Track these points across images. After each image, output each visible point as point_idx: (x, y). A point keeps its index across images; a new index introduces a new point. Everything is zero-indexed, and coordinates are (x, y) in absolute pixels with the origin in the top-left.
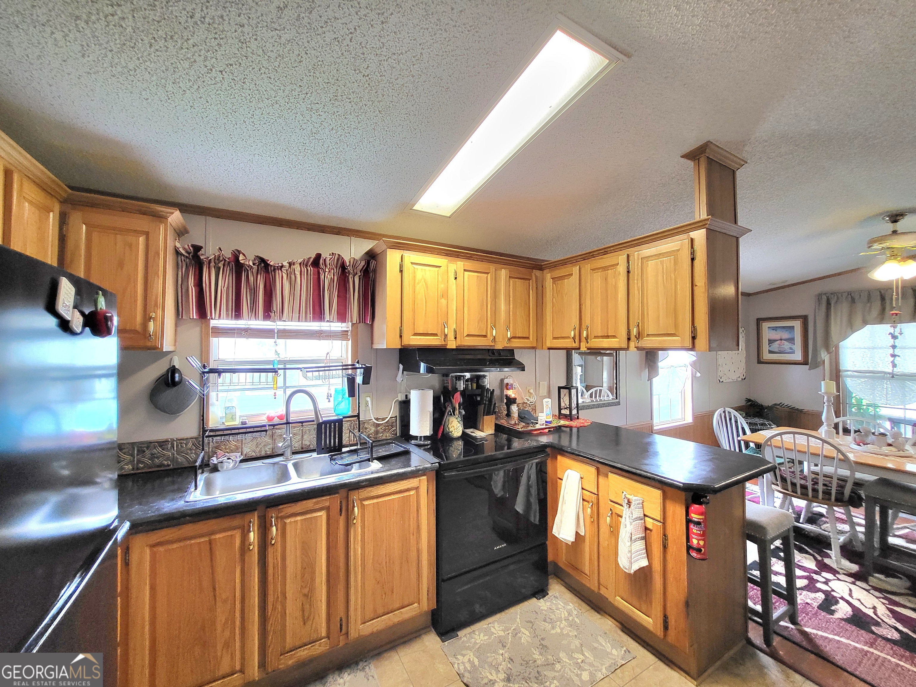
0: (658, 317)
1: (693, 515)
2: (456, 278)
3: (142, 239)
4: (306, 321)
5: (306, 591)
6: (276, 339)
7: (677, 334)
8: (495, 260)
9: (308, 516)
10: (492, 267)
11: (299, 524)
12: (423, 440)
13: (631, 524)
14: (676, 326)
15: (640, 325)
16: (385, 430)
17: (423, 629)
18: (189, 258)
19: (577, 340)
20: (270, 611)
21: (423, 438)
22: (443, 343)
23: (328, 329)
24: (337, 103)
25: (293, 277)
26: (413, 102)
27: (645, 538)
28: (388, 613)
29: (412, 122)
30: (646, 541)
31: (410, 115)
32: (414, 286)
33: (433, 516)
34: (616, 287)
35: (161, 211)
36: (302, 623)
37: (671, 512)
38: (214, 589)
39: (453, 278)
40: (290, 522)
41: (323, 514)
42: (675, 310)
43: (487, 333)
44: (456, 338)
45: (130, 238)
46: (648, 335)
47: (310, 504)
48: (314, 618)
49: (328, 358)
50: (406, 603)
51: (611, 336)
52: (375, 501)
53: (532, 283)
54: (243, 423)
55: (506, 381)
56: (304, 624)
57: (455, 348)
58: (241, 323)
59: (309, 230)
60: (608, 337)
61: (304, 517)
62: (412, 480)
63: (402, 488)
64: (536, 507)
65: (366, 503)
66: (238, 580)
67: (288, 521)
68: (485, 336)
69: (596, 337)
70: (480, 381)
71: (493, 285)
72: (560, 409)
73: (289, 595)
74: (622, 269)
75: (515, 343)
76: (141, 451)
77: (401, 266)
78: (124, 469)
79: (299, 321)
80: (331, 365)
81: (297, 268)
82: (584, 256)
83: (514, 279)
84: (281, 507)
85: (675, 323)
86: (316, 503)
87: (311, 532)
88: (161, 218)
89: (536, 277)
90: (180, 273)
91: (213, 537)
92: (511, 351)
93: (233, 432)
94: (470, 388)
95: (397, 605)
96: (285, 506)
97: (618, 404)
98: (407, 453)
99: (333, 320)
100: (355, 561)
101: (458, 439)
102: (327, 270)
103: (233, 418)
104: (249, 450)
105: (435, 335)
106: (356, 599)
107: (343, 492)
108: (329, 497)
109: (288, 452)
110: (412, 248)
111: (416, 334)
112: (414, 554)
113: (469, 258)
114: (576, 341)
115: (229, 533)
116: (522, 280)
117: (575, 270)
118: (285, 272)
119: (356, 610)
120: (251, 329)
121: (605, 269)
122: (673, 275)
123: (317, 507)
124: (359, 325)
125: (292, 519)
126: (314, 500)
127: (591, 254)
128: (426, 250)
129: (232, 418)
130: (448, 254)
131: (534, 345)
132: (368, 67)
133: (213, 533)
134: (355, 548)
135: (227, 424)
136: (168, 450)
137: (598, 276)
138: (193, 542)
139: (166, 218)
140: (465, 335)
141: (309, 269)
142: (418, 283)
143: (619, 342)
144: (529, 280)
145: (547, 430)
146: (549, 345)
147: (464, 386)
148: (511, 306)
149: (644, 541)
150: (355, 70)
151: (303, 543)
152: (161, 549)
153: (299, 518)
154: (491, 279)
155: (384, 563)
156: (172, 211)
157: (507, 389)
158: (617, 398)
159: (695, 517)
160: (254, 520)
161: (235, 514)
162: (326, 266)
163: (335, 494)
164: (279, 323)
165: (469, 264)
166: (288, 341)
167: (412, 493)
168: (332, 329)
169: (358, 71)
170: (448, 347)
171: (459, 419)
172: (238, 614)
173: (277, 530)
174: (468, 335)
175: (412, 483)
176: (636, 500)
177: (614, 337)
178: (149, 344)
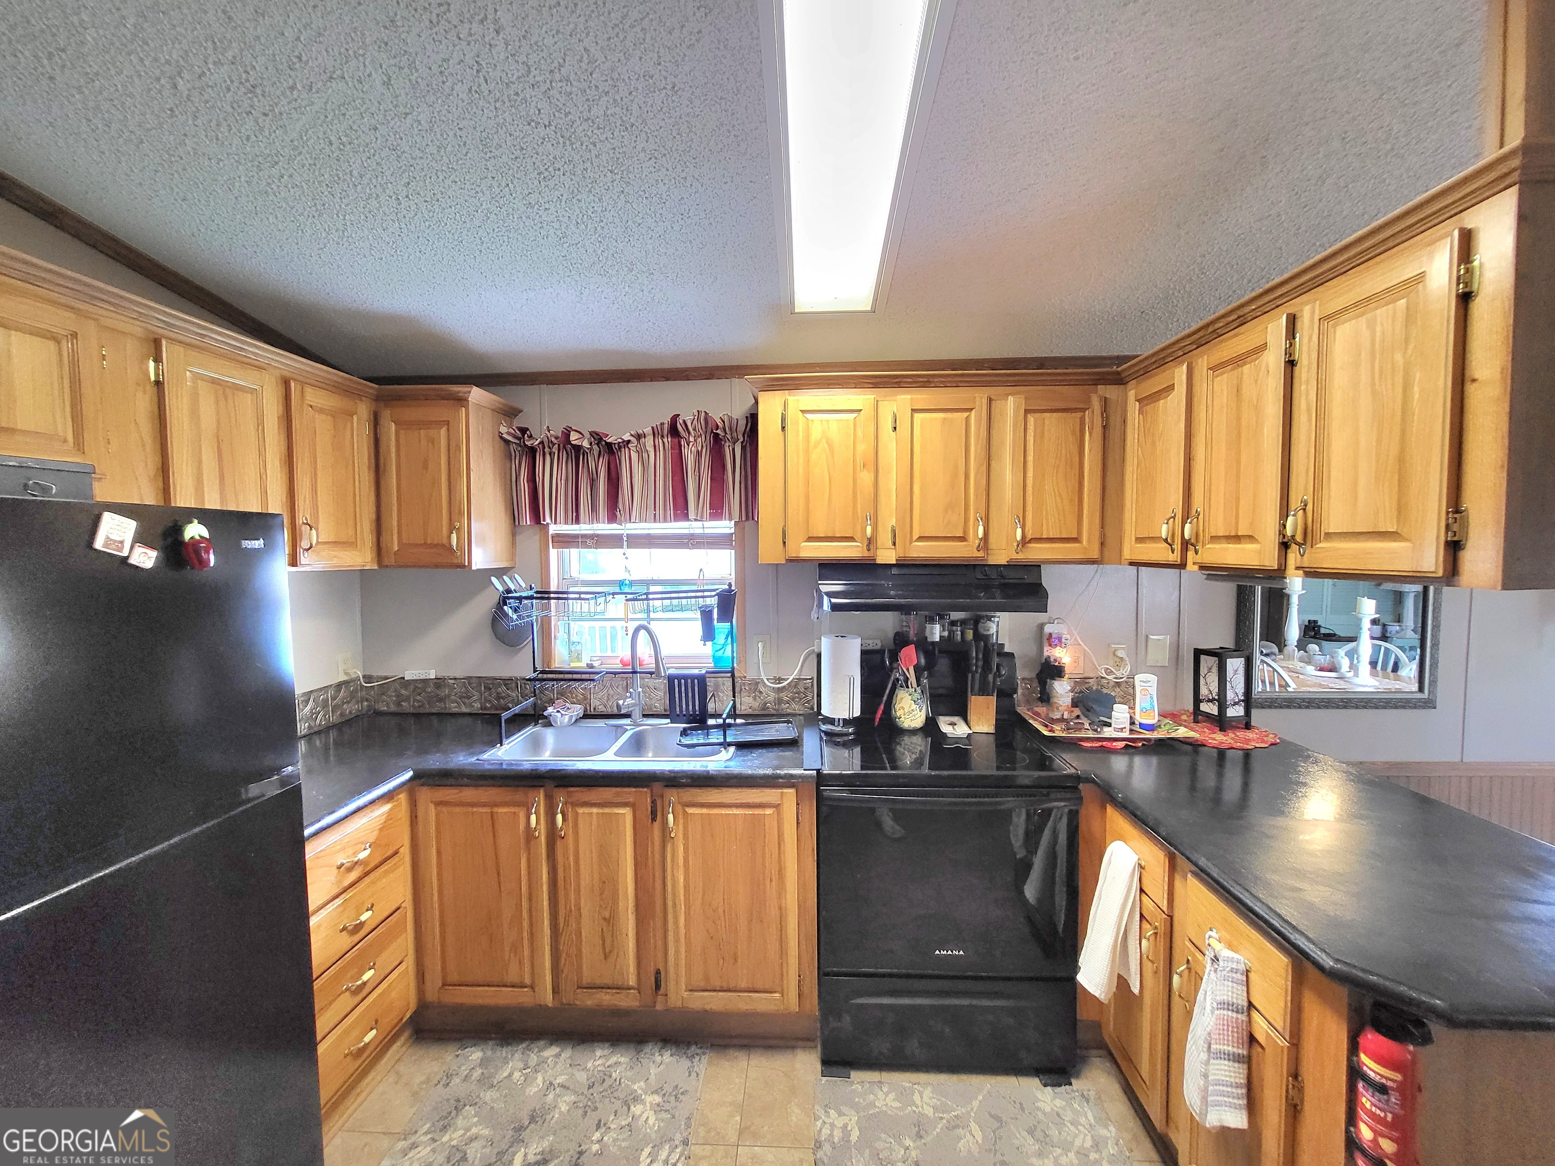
0: (1355, 484)
1: (1363, 1057)
2: (895, 428)
3: (443, 431)
4: (665, 521)
5: (607, 914)
6: (625, 550)
7: (1404, 531)
8: (985, 379)
9: (607, 810)
10: (979, 396)
11: (595, 817)
12: (841, 724)
13: (1212, 1013)
14: (1401, 510)
15: (1309, 507)
16: (793, 699)
17: (803, 1039)
18: (521, 446)
19: (1177, 546)
20: (562, 925)
21: (841, 722)
22: (866, 554)
23: (700, 531)
24: (551, 183)
25: (645, 455)
26: (643, 135)
27: (1248, 1061)
28: (729, 990)
29: (670, 169)
30: (1249, 1068)
31: (656, 158)
32: (807, 452)
33: (811, 858)
34: (1258, 408)
35: (459, 392)
36: (602, 957)
37: (1315, 1023)
38: (499, 874)
39: (891, 429)
40: (584, 813)
41: (626, 812)
42: (1401, 459)
43: (965, 531)
44: (894, 544)
45: (432, 432)
46: (1329, 536)
47: (608, 793)
48: (618, 956)
49: (701, 578)
50: (759, 985)
51: (1243, 536)
52: (705, 811)
53: (1094, 417)
54: (590, 666)
55: (1048, 629)
56: (606, 958)
57: (894, 562)
58: (583, 528)
59: (667, 379)
60: (1236, 538)
61: (601, 811)
62: (768, 791)
63: (750, 801)
64: (1061, 900)
65: (690, 810)
66: (524, 872)
67: (581, 810)
68: (962, 539)
69: (1215, 539)
70: (980, 625)
71: (983, 433)
72: (1197, 701)
73: (584, 912)
74: (1274, 359)
75: (1036, 553)
76: (488, 688)
77: (783, 420)
78: (473, 706)
79: (655, 521)
80: (706, 587)
81: (649, 441)
82: (1196, 336)
83: (1037, 415)
84: (572, 789)
85: (1399, 501)
86: (617, 795)
87: (611, 833)
88: (462, 401)
89: (1105, 401)
90: (513, 466)
91: (495, 810)
92: (1035, 568)
93: (575, 676)
94: (959, 638)
95: (743, 985)
96: (577, 789)
97: (1429, 704)
98: (793, 744)
99: (702, 516)
100: (674, 894)
101: (913, 732)
102: (692, 439)
103: (579, 659)
104: (598, 703)
105: (851, 539)
106: (677, 951)
107: (657, 787)
108: (634, 790)
109: (637, 714)
110: (802, 385)
111: (811, 539)
112: (774, 912)
113: (926, 383)
114: (1175, 547)
115: (512, 809)
116: (1064, 414)
117: (1180, 373)
118: (634, 449)
119: (677, 965)
120: (598, 536)
121: (1239, 361)
122: (1399, 358)
123: (620, 800)
124: (747, 523)
125: (586, 810)
126: (614, 790)
127: (1210, 329)
128: (831, 384)
129: (577, 657)
130: (877, 383)
131: (1095, 555)
132: (539, 110)
133: (496, 805)
134: (673, 875)
135: (573, 665)
136: (512, 691)
137: (1224, 382)
138: (475, 810)
139: (466, 400)
140: (915, 538)
141: (665, 440)
142: (816, 446)
143: (1259, 552)
144: (1083, 410)
145: (1121, 744)
146: (1127, 555)
147: (946, 634)
148: (1030, 474)
149: (1245, 1066)
150: (529, 124)
151: (601, 846)
152: (444, 809)
153: (595, 810)
154: (979, 420)
155: (721, 910)
156: (468, 389)
157: (1050, 645)
158: (1421, 689)
159: (1370, 1066)
160: (539, 799)
161: (518, 786)
162: (689, 433)
163: (643, 787)
164: (629, 525)
165: (922, 397)
166: (652, 550)
167: (768, 811)
168: (707, 531)
169: (533, 124)
170: (879, 561)
171: (917, 696)
172: (525, 914)
173: (564, 819)
174: (921, 538)
175: (769, 795)
176: (1228, 960)
177: (1251, 538)
178: (455, 561)
